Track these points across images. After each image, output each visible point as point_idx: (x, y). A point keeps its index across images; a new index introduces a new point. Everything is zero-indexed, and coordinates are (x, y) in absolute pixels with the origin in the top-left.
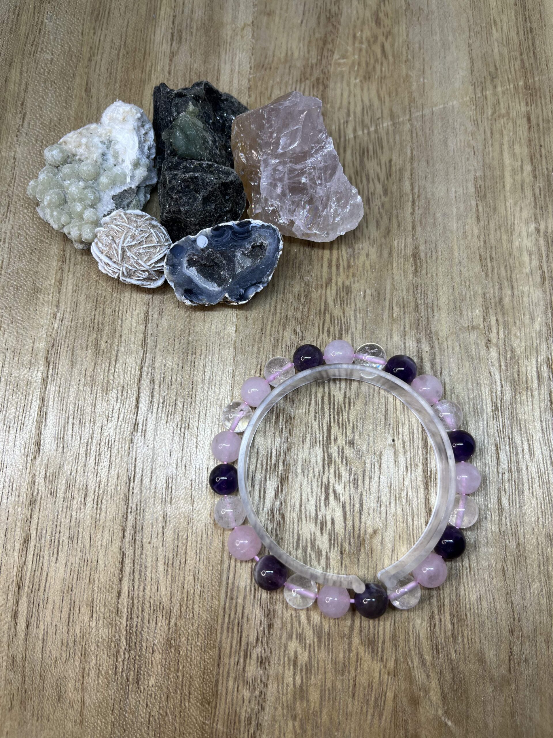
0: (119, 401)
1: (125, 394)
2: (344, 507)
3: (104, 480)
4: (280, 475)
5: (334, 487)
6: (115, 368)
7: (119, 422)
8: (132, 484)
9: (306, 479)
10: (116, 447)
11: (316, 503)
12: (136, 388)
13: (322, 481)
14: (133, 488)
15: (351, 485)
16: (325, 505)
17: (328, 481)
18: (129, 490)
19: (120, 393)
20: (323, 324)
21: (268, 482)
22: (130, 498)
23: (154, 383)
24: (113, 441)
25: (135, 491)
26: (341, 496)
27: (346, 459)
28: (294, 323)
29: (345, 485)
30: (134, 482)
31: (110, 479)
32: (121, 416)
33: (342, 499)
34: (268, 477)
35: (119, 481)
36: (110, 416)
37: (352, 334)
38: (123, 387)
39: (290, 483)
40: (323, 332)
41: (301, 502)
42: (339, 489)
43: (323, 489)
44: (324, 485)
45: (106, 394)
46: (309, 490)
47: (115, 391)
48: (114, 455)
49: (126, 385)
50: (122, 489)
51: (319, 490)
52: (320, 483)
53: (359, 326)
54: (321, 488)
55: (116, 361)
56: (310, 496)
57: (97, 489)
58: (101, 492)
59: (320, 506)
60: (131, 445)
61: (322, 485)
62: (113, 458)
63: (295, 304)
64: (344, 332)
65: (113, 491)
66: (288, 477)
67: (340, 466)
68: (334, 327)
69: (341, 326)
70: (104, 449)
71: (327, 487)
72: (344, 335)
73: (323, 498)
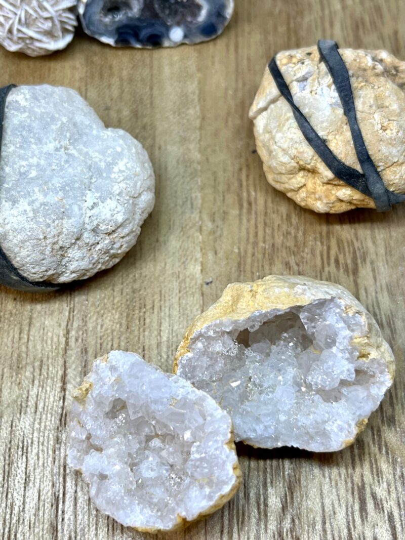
0: (36, 382)
1: (44, 372)
2: (391, 518)
3: (18, 503)
4: (287, 477)
5: (372, 489)
6: (28, 335)
7: (38, 413)
8: (60, 506)
9: (327, 480)
10: (35, 451)
11: (348, 516)
12: (61, 361)
13: (352, 483)
14: (63, 512)
15: (399, 484)
16: (362, 516)
17: (363, 480)
18: (57, 516)
19: (37, 370)
20: (328, 253)
21: (270, 490)
22: (60, 527)
23: (86, 352)
24: (30, 441)
25: (66, 517)
26: (384, 502)
27: (386, 446)
28: (284, 254)
29: (389, 485)
30: (64, 502)
31: (27, 500)
32: (41, 405)
33: (386, 507)
34: (269, 481)
35: (41, 503)
36: (24, 405)
37: (372, 263)
38: (42, 361)
39: (303, 489)
40: (329, 264)
41: (324, 516)
42: (381, 492)
43: (356, 493)
44: (356, 487)
45: (17, 374)
46: (334, 497)
47: (29, 368)
48: (31, 462)
49: (45, 360)
50: (47, 514)
51: (350, 495)
52: (350, 485)
53: (382, 251)
54: (353, 493)
55: (30, 325)
56: (336, 506)
57: (8, 516)
58: (14, 521)
59: (354, 521)
60: (57, 446)
61: (353, 489)
62: (31, 468)
63: (284, 227)
64: (359, 261)
65: (33, 518)
66: (299, 480)
67: (378, 457)
68: (345, 255)
69: (355, 252)
70: (17, 454)
71: (362, 489)
72: (360, 265)
73: (357, 507)
